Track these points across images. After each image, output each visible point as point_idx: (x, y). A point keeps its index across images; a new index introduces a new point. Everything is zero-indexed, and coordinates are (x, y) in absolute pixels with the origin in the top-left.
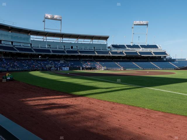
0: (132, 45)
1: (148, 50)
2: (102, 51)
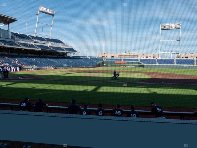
0: (35, 35)
1: (56, 45)
2: (5, 39)
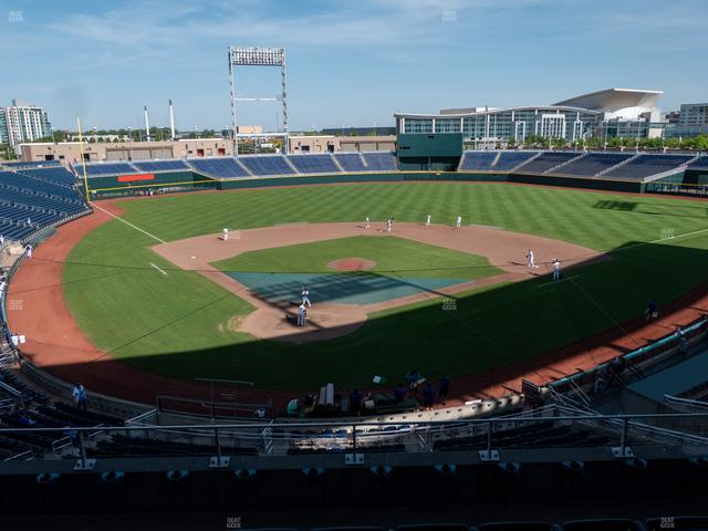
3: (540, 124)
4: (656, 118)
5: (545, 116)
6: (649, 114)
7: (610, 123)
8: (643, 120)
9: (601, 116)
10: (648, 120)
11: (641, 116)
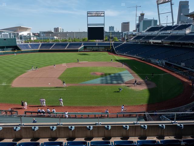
3: (1, 36)
4: (32, 35)
5: (3, 33)
6: (30, 33)
7: (20, 36)
8: (29, 35)
9: (18, 34)
10: (30, 35)
11: (28, 34)
